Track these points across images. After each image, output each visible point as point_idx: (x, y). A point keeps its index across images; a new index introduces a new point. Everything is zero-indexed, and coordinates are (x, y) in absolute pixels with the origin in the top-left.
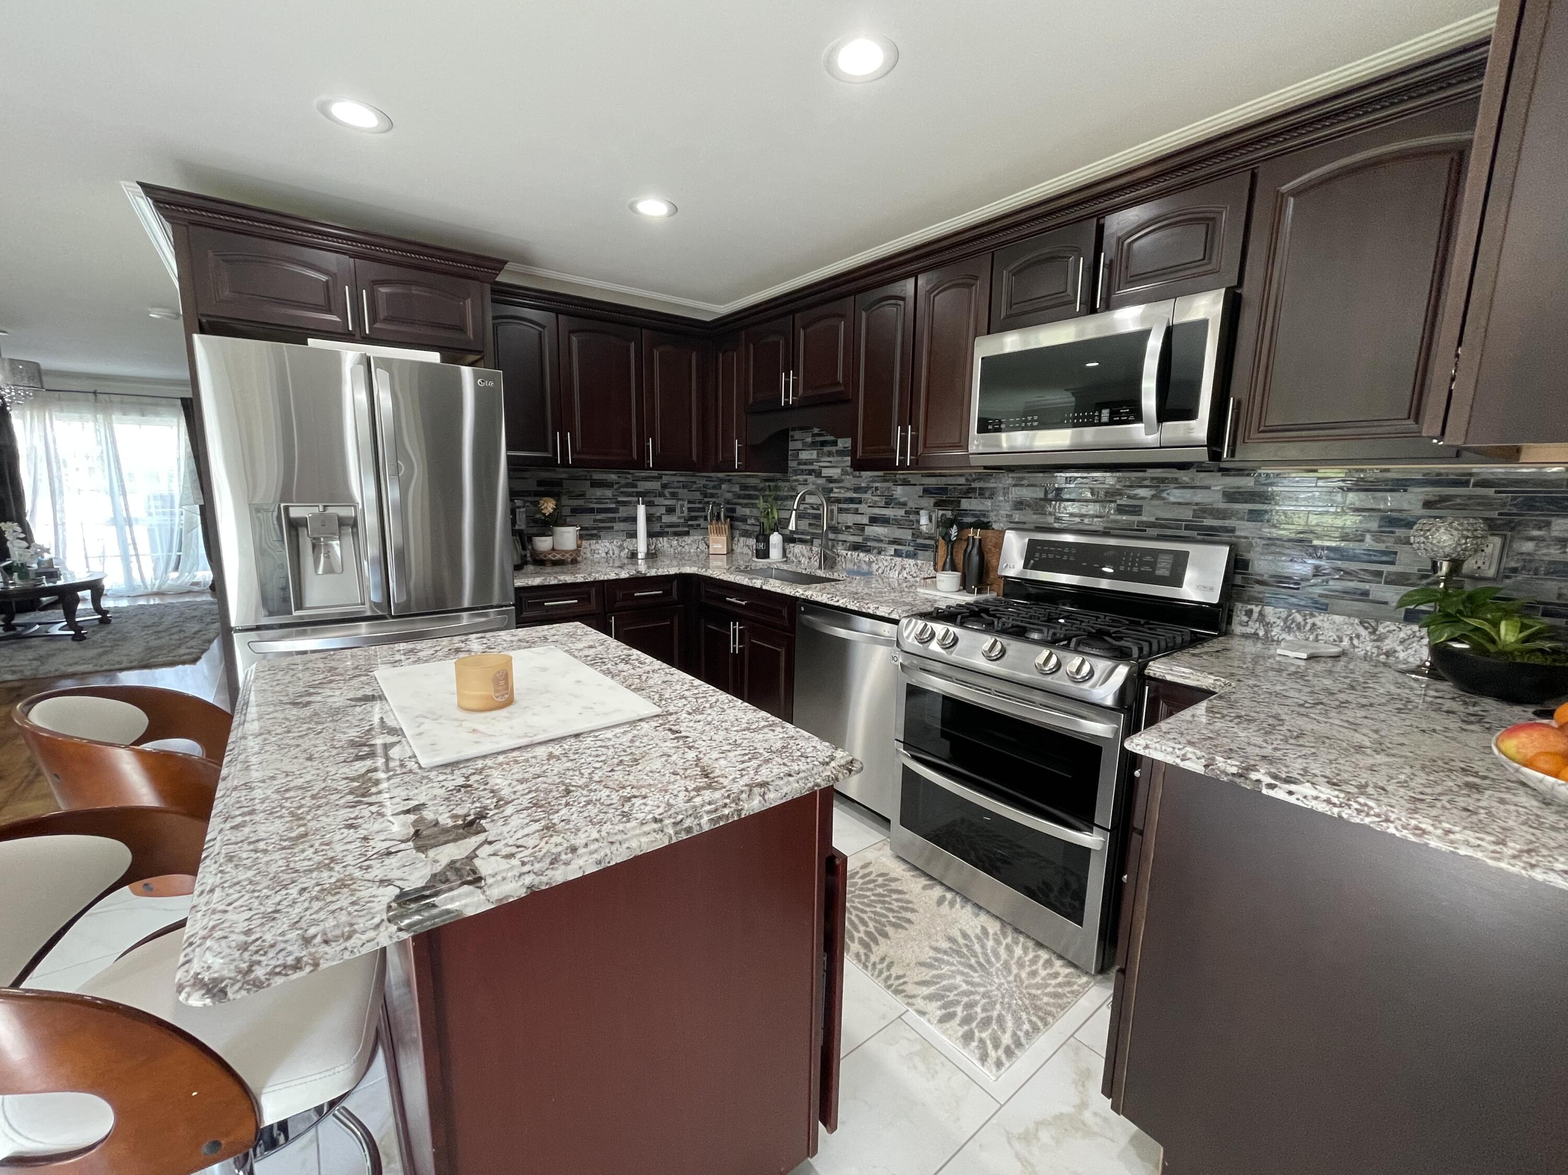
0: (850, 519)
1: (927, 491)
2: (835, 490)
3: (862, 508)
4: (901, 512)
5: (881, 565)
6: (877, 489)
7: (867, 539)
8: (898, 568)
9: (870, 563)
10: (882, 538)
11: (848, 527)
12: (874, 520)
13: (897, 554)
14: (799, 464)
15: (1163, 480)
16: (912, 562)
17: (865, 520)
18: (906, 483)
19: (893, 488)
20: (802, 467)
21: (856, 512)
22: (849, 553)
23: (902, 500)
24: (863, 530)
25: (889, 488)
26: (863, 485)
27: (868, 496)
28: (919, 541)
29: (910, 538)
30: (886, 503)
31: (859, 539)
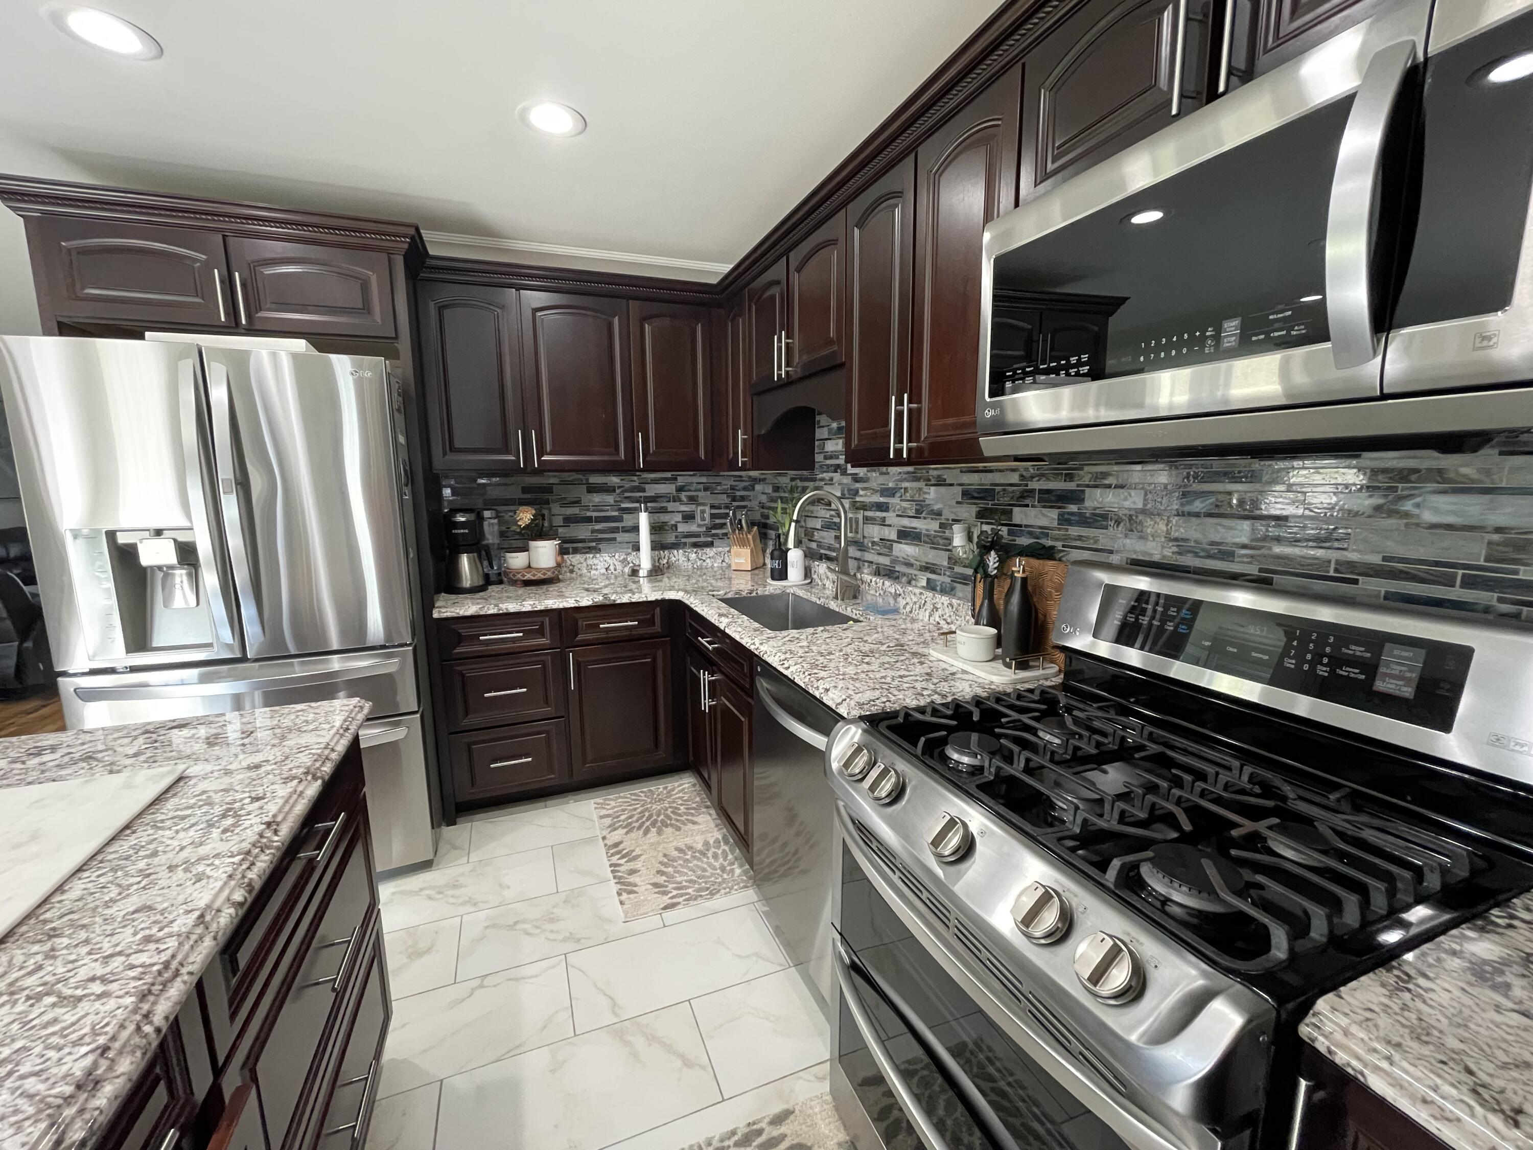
0: (874, 532)
1: (967, 495)
2: (861, 492)
3: (891, 517)
4: (934, 526)
5: (908, 600)
6: (906, 489)
7: (895, 561)
8: (929, 606)
9: (896, 596)
10: (912, 561)
11: (874, 543)
12: (905, 535)
13: (931, 586)
14: (826, 458)
15: (1404, 475)
16: (945, 600)
17: (893, 536)
18: (940, 482)
19: (926, 489)
20: (829, 462)
21: (883, 523)
22: (874, 579)
23: (936, 507)
24: (891, 548)
25: (920, 489)
26: (891, 485)
27: (894, 501)
28: (958, 569)
29: (945, 563)
30: (917, 511)
31: (885, 561)
